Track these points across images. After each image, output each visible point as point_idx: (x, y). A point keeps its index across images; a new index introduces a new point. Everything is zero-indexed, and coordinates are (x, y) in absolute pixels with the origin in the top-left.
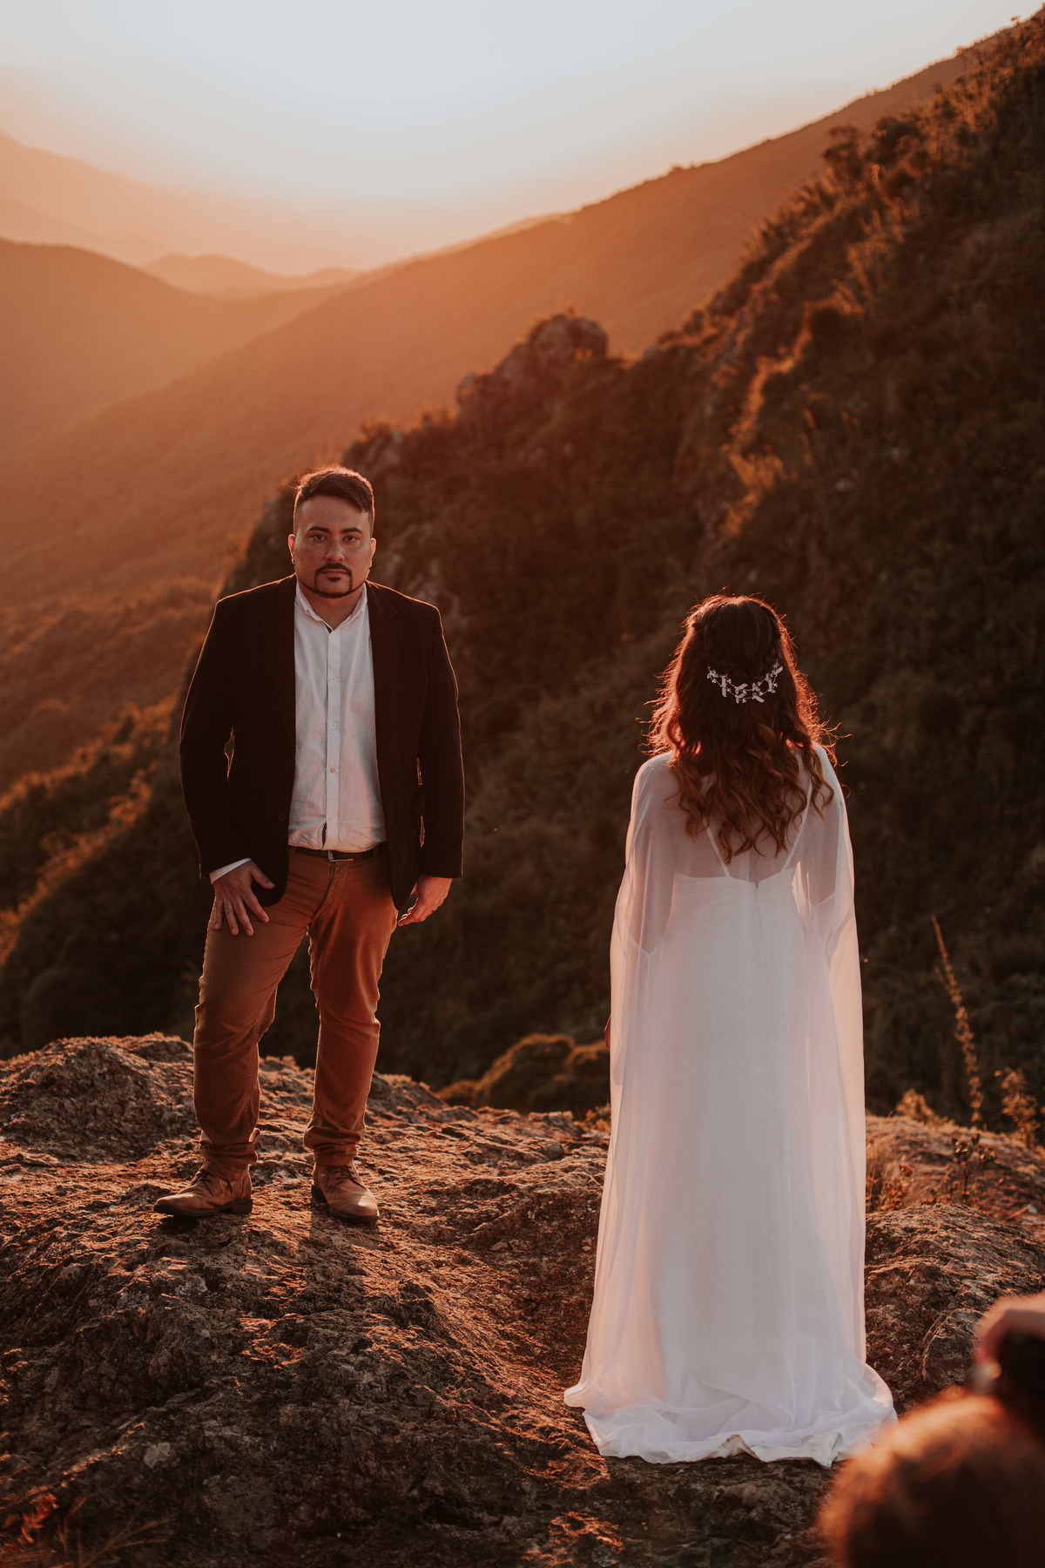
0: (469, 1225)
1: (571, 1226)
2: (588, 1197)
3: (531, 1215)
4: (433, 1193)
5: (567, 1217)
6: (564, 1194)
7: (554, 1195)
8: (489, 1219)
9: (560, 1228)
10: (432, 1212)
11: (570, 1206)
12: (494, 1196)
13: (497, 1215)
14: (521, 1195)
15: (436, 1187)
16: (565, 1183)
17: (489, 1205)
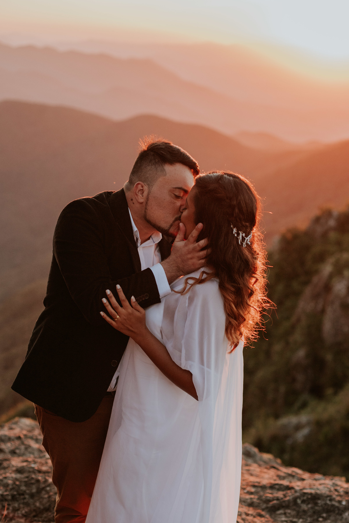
0: (268, 501)
1: (317, 508)
2: (328, 496)
3: (299, 501)
4: (254, 486)
5: (316, 504)
6: (316, 494)
7: (311, 494)
8: (278, 499)
9: (312, 508)
10: (251, 493)
11: (319, 499)
12: (283, 491)
13: (282, 498)
14: (296, 492)
15: (256, 484)
16: (318, 489)
17: (280, 494)
